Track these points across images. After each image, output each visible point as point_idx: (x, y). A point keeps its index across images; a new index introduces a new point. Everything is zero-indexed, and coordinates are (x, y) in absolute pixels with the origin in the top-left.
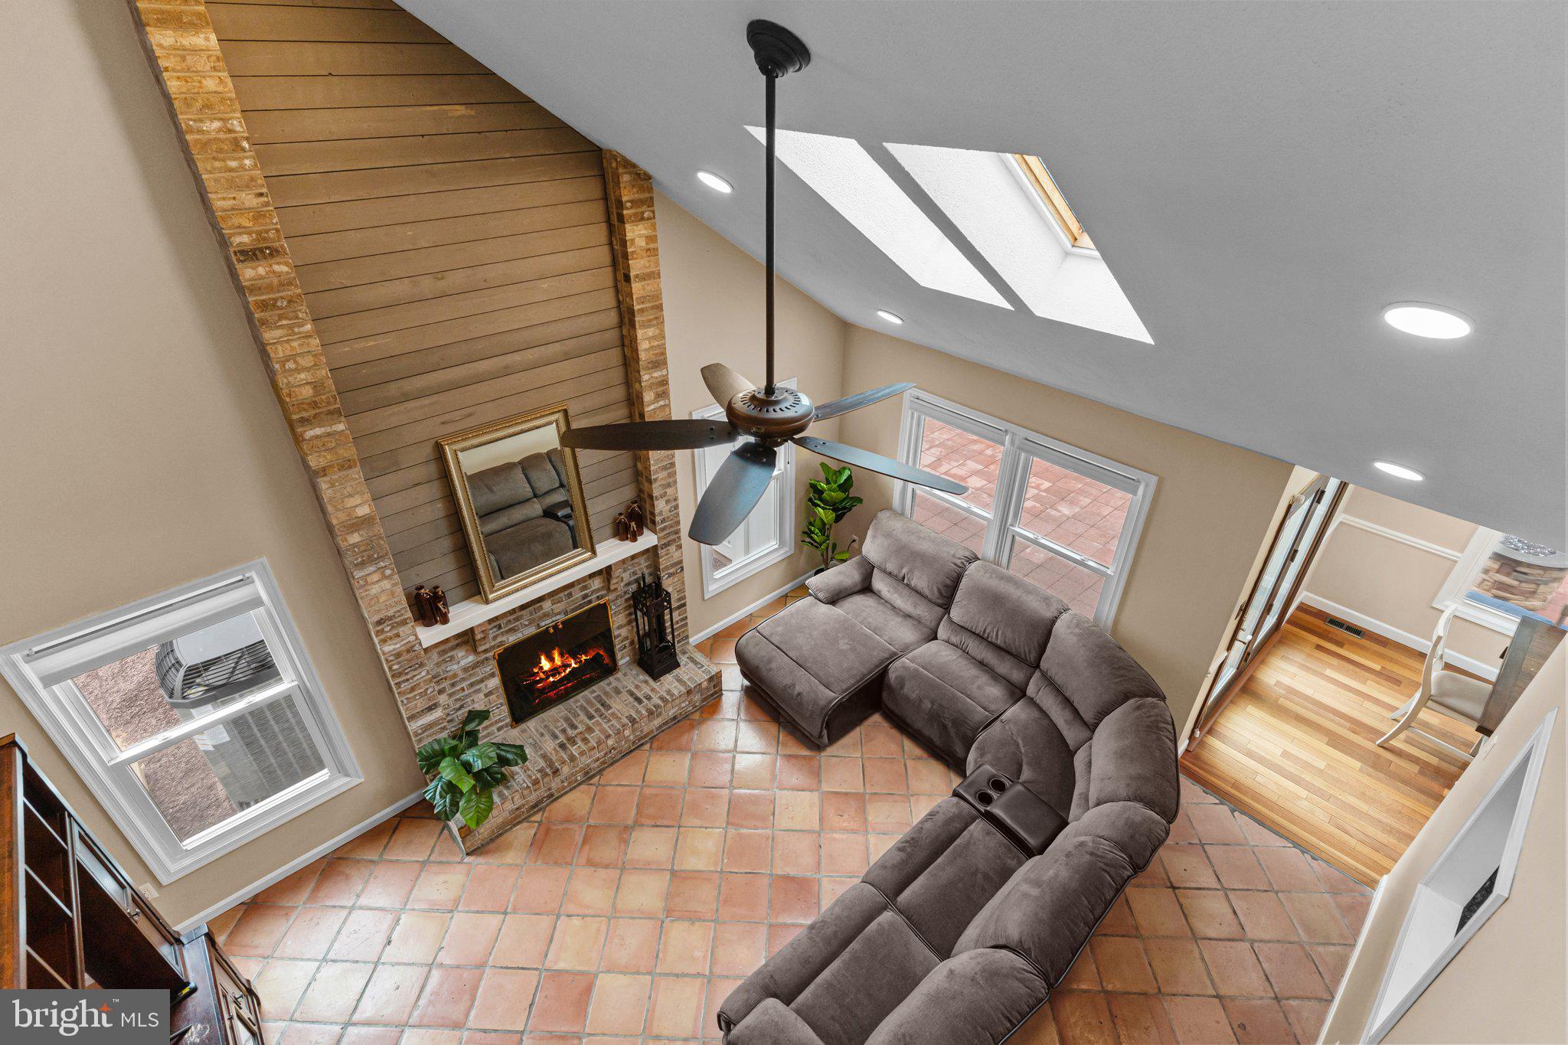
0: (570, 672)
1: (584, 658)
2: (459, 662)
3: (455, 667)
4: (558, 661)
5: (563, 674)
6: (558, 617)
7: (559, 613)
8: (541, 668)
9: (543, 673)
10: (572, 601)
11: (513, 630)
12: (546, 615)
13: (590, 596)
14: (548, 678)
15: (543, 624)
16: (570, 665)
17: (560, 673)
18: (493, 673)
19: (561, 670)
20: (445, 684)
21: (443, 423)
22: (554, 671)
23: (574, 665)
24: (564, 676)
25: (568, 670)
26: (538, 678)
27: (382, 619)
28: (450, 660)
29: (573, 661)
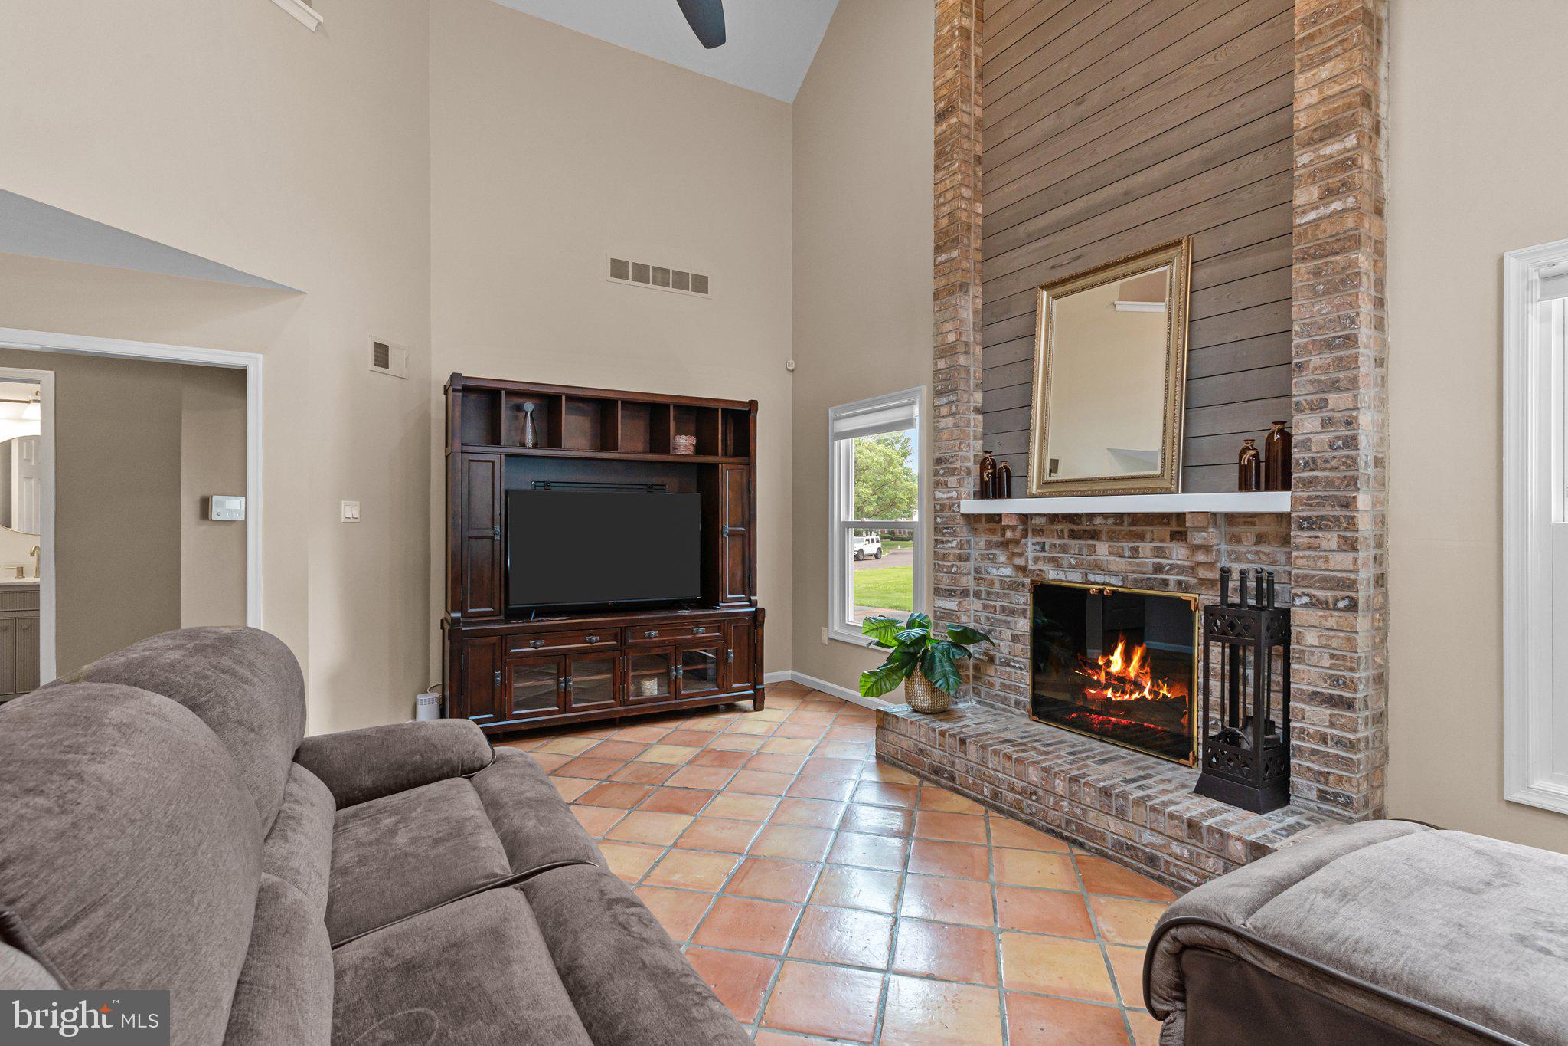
0: (1136, 699)
1: (1164, 691)
2: (998, 569)
3: (994, 571)
4: (1133, 671)
5: (1126, 697)
6: (1113, 580)
7: (1114, 573)
8: (1108, 663)
9: (1108, 674)
10: (1138, 565)
11: (1055, 562)
12: (1097, 566)
13: (1167, 573)
14: (1106, 687)
15: (1092, 578)
16: (1141, 688)
17: (1124, 692)
18: (1025, 611)
19: (1129, 687)
20: (983, 588)
21: (1053, 267)
22: (1120, 682)
23: (1146, 693)
24: (1126, 701)
25: (1136, 695)
26: (1095, 678)
27: (940, 459)
28: (992, 559)
29: (1148, 686)
